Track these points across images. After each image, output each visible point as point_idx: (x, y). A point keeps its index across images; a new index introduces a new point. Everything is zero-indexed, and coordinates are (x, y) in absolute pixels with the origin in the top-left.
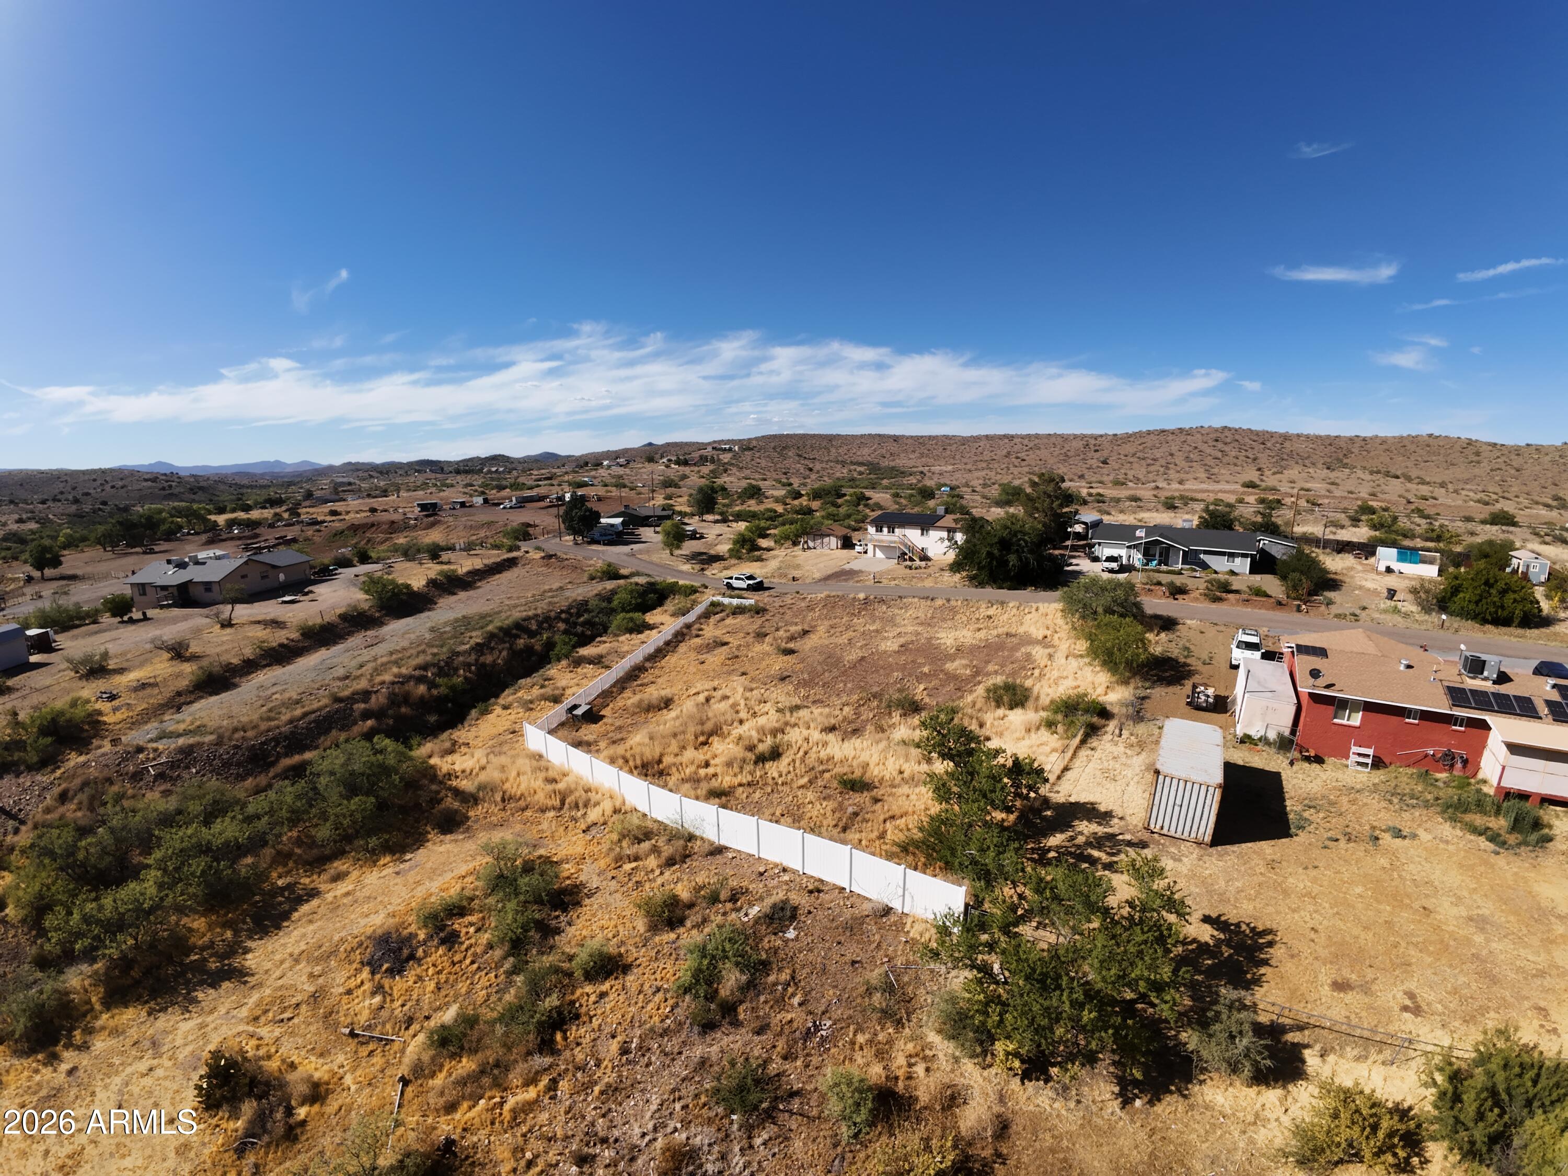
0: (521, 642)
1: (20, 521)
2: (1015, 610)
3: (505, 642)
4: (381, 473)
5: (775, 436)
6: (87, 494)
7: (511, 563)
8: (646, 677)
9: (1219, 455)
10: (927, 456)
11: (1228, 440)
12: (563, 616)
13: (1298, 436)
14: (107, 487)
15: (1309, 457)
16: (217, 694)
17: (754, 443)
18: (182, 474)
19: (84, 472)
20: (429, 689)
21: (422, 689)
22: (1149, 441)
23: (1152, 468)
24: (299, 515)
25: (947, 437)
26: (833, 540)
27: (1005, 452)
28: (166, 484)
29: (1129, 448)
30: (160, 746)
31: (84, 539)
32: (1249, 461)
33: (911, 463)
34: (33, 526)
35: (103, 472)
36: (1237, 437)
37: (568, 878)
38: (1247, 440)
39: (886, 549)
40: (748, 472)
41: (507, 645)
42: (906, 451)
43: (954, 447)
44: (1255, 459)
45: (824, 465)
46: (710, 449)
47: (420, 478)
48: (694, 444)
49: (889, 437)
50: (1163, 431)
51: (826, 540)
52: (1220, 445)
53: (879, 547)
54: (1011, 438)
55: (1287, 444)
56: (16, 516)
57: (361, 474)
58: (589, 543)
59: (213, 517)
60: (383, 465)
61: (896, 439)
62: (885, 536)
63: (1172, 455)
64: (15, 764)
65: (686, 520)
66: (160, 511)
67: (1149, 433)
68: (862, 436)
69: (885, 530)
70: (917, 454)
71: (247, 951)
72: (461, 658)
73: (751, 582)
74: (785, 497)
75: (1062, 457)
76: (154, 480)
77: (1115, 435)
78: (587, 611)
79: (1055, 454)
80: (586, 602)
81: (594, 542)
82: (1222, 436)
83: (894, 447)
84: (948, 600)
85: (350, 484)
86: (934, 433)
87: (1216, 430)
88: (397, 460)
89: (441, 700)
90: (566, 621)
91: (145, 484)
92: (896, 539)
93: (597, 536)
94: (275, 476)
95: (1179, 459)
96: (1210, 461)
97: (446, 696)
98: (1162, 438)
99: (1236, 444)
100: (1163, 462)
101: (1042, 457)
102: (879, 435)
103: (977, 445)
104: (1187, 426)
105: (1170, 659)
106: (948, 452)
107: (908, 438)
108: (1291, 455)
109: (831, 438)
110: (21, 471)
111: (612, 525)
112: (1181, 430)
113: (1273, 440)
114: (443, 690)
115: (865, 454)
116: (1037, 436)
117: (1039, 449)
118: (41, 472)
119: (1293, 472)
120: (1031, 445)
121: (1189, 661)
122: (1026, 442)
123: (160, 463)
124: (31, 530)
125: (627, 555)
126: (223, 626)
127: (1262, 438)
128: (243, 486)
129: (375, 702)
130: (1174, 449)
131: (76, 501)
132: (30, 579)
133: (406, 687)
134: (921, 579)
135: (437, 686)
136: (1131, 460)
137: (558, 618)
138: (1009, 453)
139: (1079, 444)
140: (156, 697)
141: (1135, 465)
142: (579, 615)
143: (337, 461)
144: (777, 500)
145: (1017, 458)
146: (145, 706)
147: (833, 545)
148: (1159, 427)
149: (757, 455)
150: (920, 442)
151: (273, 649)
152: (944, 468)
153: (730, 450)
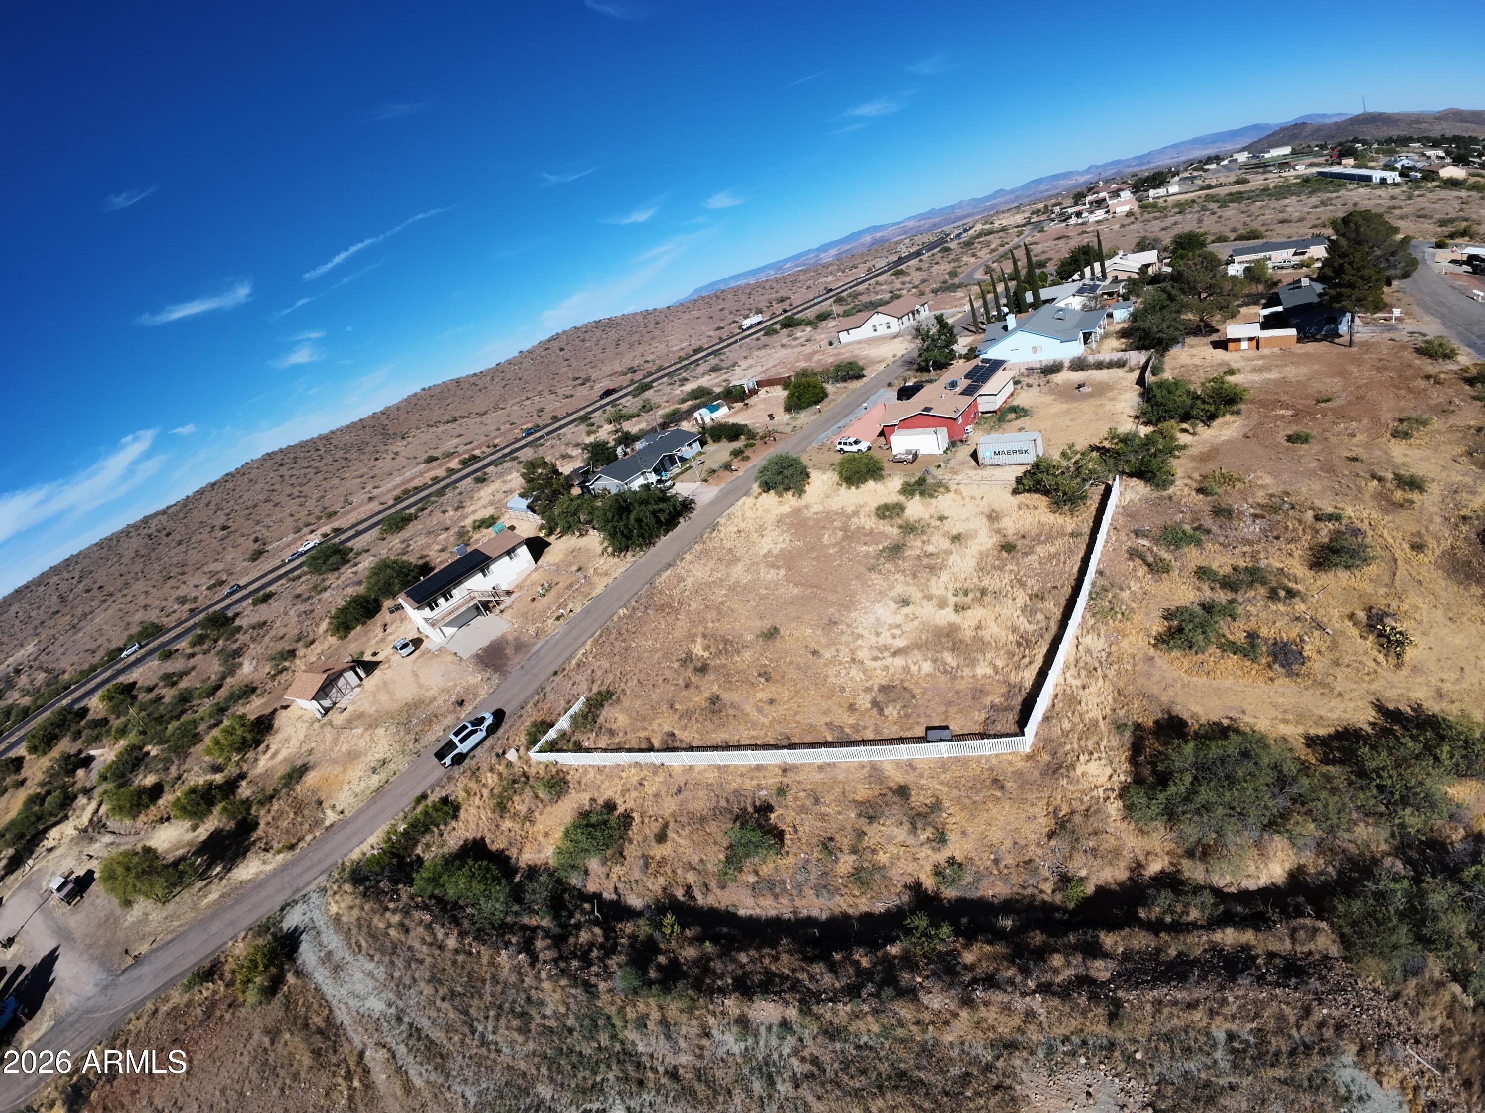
71: (1373, 725)
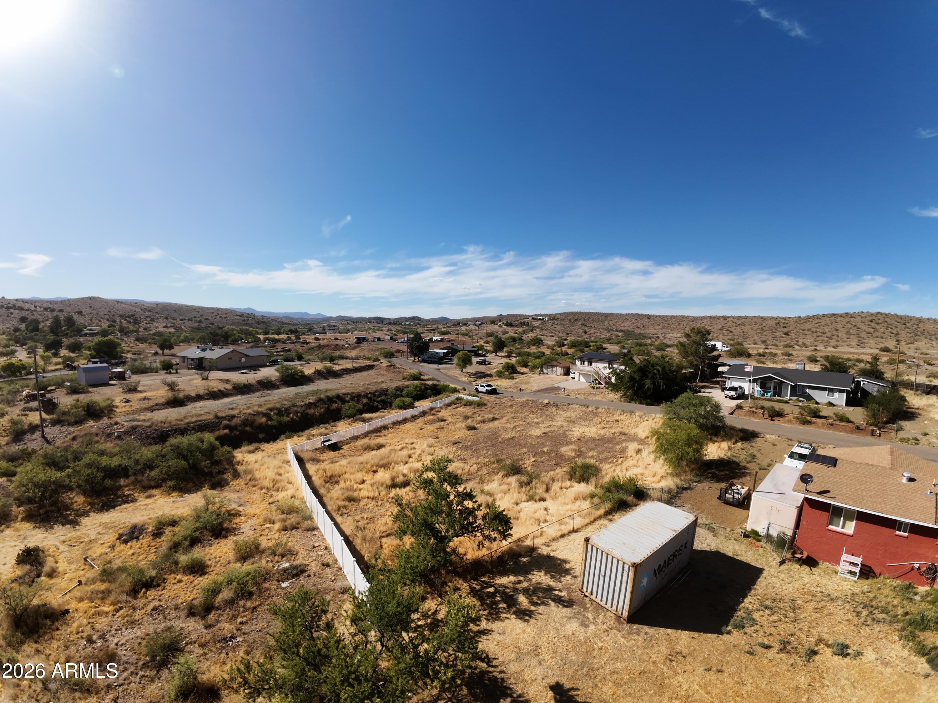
0: (335, 406)
1: (166, 327)
2: (638, 418)
3: (325, 404)
4: (353, 322)
5: (572, 313)
6: (207, 319)
7: (370, 367)
8: (384, 432)
9: (872, 331)
10: (667, 328)
11: (880, 321)
12: (369, 395)
13: (929, 319)
14: (218, 317)
15: (935, 334)
16: (174, 407)
17: (558, 317)
18: (256, 314)
19: (208, 309)
20: (267, 421)
21: (264, 420)
22: (823, 320)
23: (820, 338)
24: (300, 339)
25: (683, 317)
26: (559, 369)
27: (720, 327)
28: (246, 318)
29: (807, 326)
30: (126, 424)
31: (193, 339)
32: (893, 335)
33: (656, 332)
34: (172, 330)
35: (218, 309)
36: (886, 319)
37: (236, 524)
38: (893, 321)
39: (586, 375)
40: (546, 332)
41: (327, 406)
42: (653, 324)
43: (685, 323)
44: (896, 334)
45: (596, 331)
46: (530, 318)
47: (370, 325)
48: (524, 315)
49: (645, 315)
50: (834, 315)
51: (554, 369)
52: (873, 325)
53: (583, 374)
54: (724, 318)
55: (921, 325)
56: (165, 325)
57: (343, 322)
58: (421, 362)
59: (259, 336)
60: (356, 318)
61: (649, 317)
62: (586, 367)
63: (837, 330)
64: (63, 421)
65: (488, 355)
66: (233, 330)
67: (824, 316)
68: (627, 315)
69: (586, 363)
70: (660, 327)
72: (295, 409)
73: (488, 388)
74: (554, 345)
75: (759, 331)
76: (241, 316)
77: (800, 317)
78: (386, 395)
79: (755, 329)
80: (387, 390)
81: (424, 361)
82: (876, 318)
83: (646, 322)
84: (597, 408)
85: (334, 326)
86: (674, 314)
87: (872, 315)
88: (364, 316)
89: (272, 427)
90: (369, 399)
91: (236, 317)
92: (592, 369)
93: (426, 358)
94: (303, 319)
95: (842, 334)
96: (864, 335)
97: (275, 426)
98: (833, 319)
99: (885, 324)
100: (829, 334)
101: (745, 330)
102: (638, 314)
103: (701, 322)
104: (851, 311)
105: (734, 462)
106: (681, 326)
107: (657, 316)
108: (923, 333)
109: (606, 315)
110: (176, 304)
111: (437, 353)
112: (847, 314)
113: (912, 322)
114: (275, 423)
115: (626, 326)
116: (746, 317)
117: (744, 325)
118: (187, 306)
119: (921, 344)
120: (739, 322)
121: (748, 465)
122: (736, 321)
123: (249, 309)
124: (170, 333)
125: (435, 369)
126: (203, 379)
127: (904, 321)
128: (285, 323)
129: (235, 421)
130: (839, 326)
131: (200, 322)
132: (156, 354)
133: (255, 418)
134: (595, 395)
135: (271, 419)
136: (807, 333)
137: (366, 396)
138: (723, 327)
139: (773, 323)
140: (147, 404)
141: (808, 337)
142: (379, 396)
143: (334, 315)
144: (549, 347)
145: (727, 330)
146: (138, 407)
147: (559, 373)
148: (831, 312)
149: (556, 322)
150: (665, 319)
151: (215, 392)
152: (675, 335)
153: (543, 319)
